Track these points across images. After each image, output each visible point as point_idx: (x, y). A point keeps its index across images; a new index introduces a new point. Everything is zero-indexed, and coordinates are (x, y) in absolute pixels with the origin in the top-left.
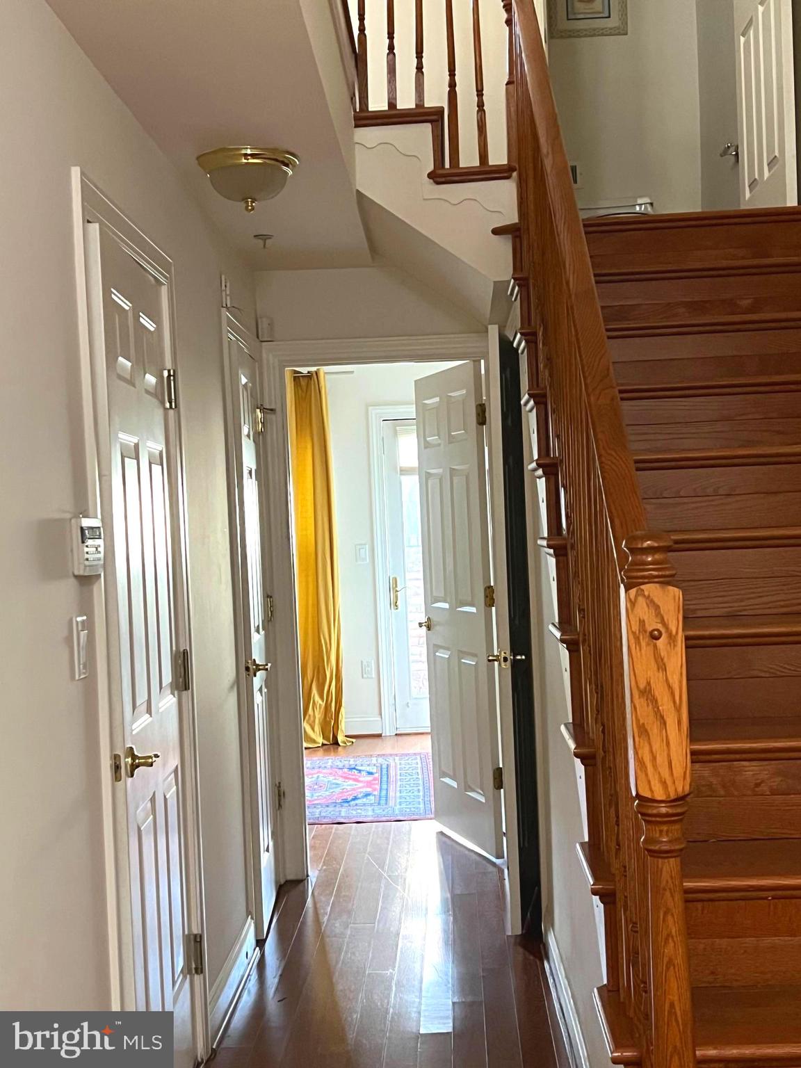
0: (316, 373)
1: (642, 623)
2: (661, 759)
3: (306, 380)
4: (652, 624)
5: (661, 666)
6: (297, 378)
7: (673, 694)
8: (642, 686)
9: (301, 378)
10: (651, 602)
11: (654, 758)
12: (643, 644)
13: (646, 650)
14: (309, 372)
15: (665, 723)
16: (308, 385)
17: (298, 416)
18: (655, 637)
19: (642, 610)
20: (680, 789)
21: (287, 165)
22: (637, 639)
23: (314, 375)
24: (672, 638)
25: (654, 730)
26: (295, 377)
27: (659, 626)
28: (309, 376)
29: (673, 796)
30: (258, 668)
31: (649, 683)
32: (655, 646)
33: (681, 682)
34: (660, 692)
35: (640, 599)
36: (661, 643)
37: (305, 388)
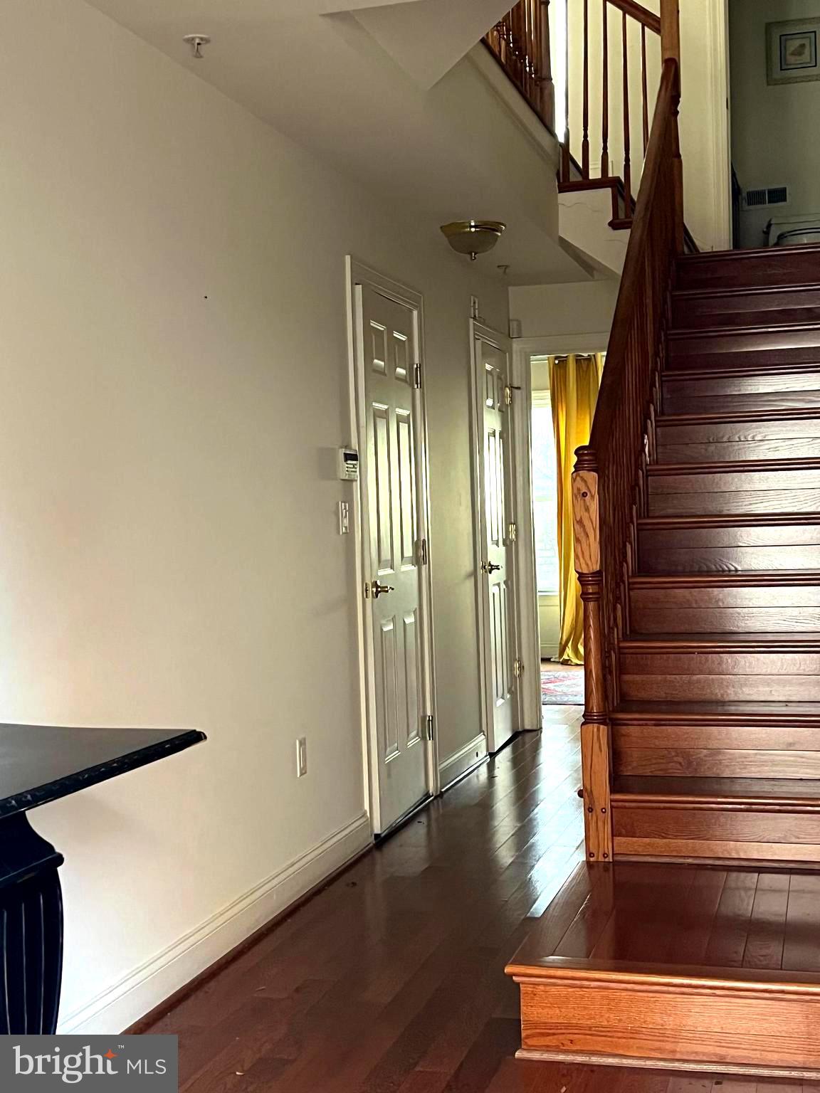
0: (594, 356)
1: (579, 489)
2: (587, 554)
3: (586, 362)
4: (584, 490)
5: (587, 509)
6: (579, 360)
7: (592, 523)
8: (578, 520)
9: (582, 361)
10: (583, 479)
11: (583, 553)
12: (579, 499)
13: (580, 502)
14: (589, 355)
15: (588, 536)
16: (588, 366)
17: (579, 393)
18: (584, 495)
19: (579, 483)
20: (595, 568)
21: (497, 231)
22: (576, 497)
23: (593, 358)
24: (592, 497)
25: (583, 540)
26: (577, 360)
27: (586, 491)
28: (589, 359)
29: (591, 571)
30: (493, 568)
31: (581, 518)
32: (584, 500)
33: (596, 518)
34: (587, 523)
35: (578, 478)
36: (588, 498)
37: (585, 369)
